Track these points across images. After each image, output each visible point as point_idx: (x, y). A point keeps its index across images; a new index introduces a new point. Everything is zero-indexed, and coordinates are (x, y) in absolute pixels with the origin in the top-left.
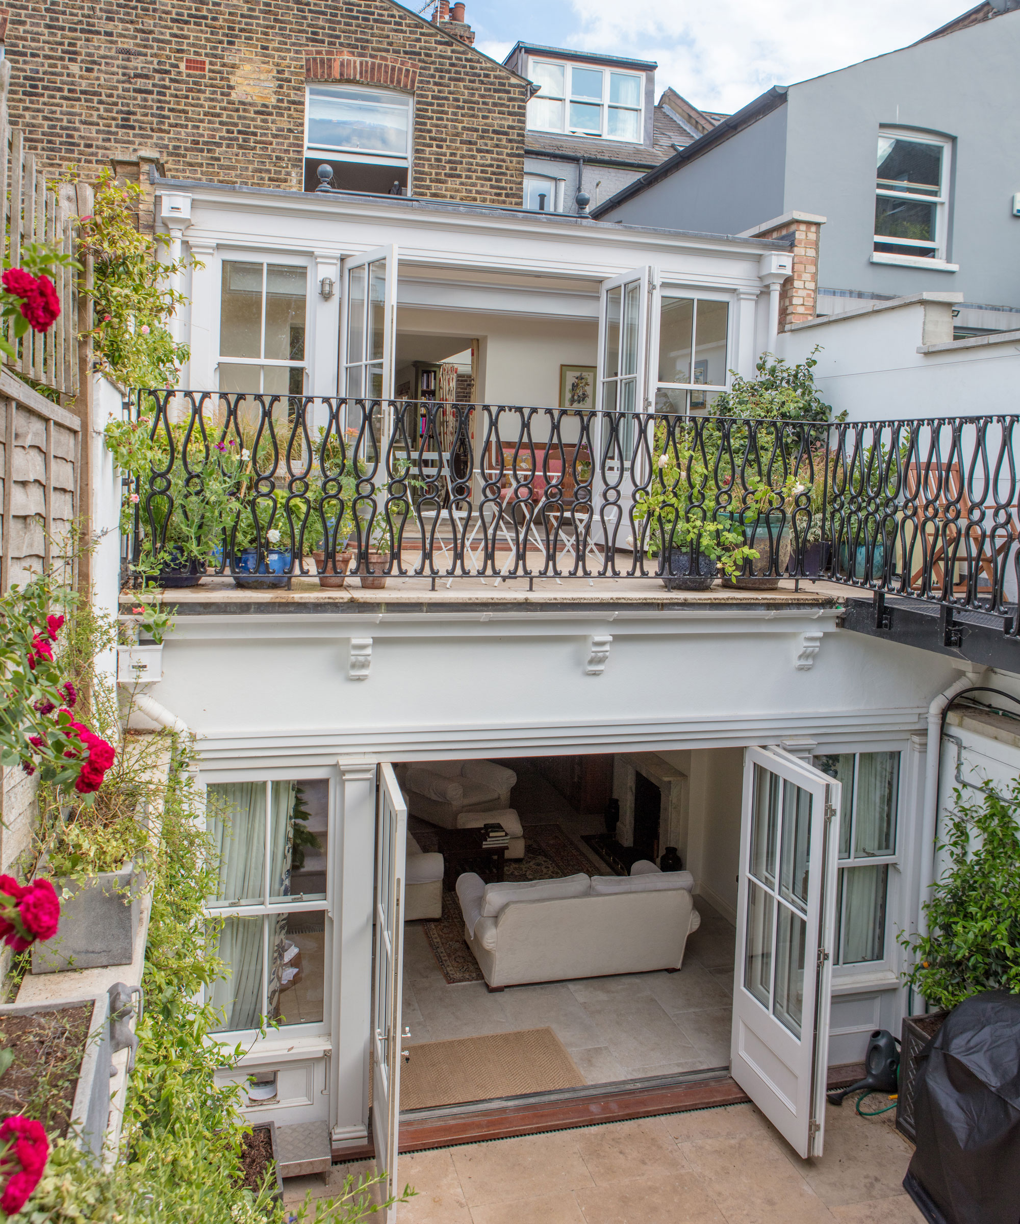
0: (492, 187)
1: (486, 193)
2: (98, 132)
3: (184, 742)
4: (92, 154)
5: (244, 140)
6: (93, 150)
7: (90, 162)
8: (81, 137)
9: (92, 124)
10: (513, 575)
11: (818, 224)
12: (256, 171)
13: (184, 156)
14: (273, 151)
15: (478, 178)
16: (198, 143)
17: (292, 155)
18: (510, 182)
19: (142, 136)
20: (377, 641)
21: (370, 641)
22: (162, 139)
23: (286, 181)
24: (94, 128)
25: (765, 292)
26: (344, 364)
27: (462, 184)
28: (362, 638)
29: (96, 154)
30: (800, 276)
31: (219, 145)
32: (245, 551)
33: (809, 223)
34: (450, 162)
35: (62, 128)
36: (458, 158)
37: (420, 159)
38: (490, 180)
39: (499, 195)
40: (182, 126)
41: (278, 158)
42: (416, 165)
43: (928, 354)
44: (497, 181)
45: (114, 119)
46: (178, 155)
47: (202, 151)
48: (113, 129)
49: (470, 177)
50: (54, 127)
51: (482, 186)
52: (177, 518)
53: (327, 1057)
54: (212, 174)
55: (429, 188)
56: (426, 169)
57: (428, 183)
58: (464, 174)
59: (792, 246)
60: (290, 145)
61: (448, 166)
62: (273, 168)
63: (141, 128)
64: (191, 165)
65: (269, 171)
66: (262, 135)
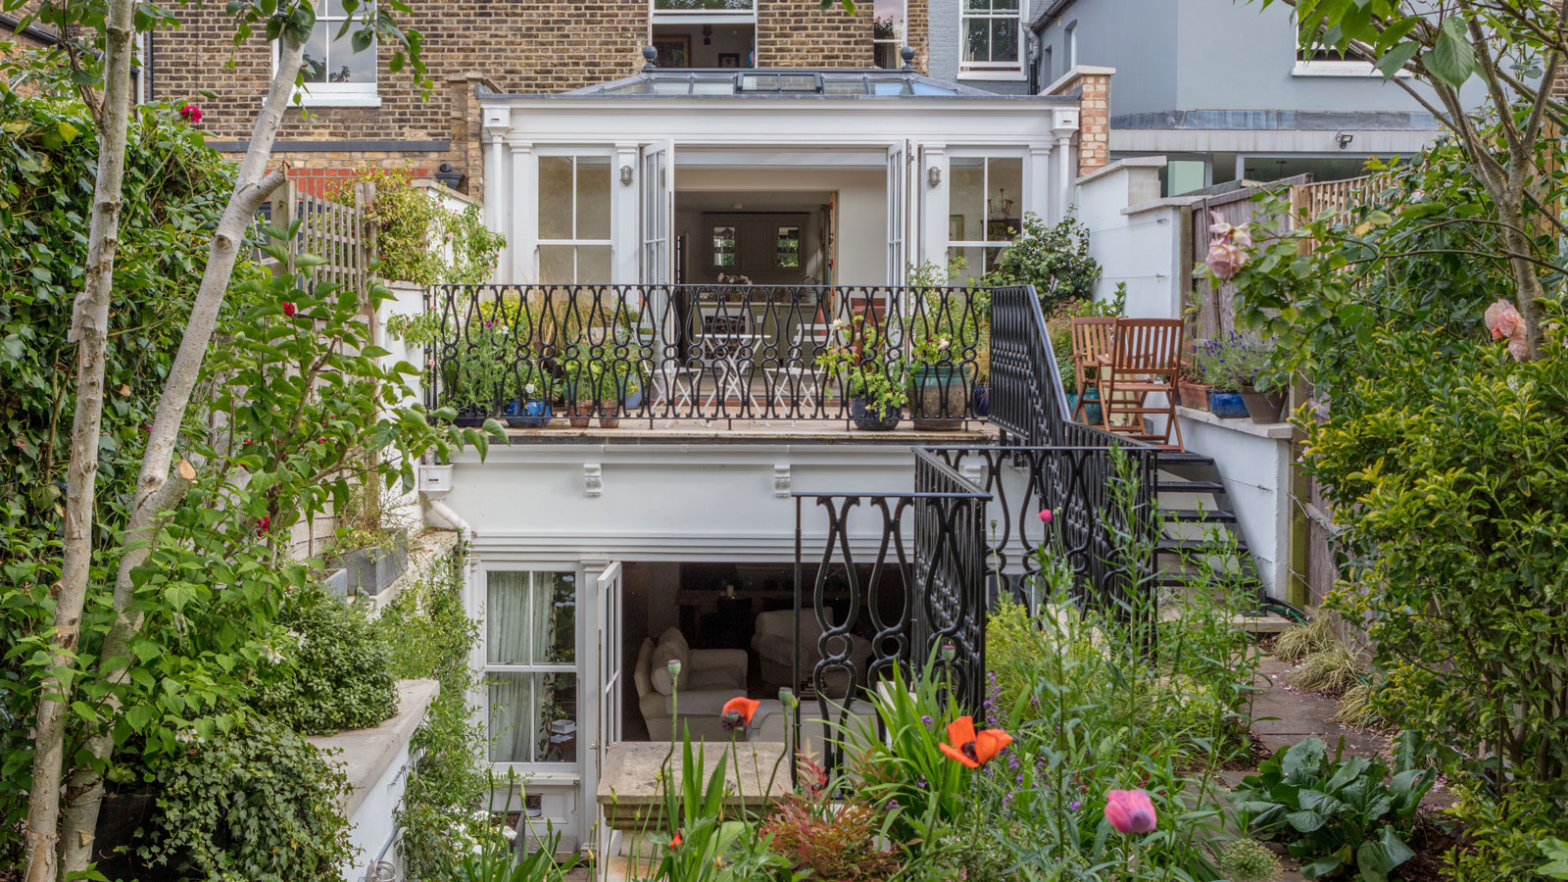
0: (840, 36)
1: (834, 42)
2: (458, 22)
3: (467, 536)
4: (454, 43)
5: (592, 15)
6: (455, 39)
7: (452, 51)
8: (444, 29)
9: (453, 15)
10: (715, 417)
11: (1107, 76)
12: (602, 44)
13: (536, 36)
14: (619, 22)
15: (825, 28)
16: (548, 22)
17: (637, 25)
18: (860, 28)
19: (498, 22)
20: (604, 466)
21: (598, 466)
22: (516, 22)
23: (631, 51)
24: (455, 19)
25: (1055, 148)
26: (645, 241)
27: (808, 36)
28: (594, 464)
29: (457, 43)
30: (1089, 130)
31: (568, 22)
32: (512, 400)
33: (1097, 76)
34: (795, 15)
35: (427, 22)
36: (803, 10)
37: (764, 15)
38: (838, 28)
39: (848, 43)
40: (533, 8)
41: (624, 29)
42: (760, 22)
43: (1131, 215)
44: (845, 29)
45: (473, 8)
46: (530, 36)
47: (552, 29)
48: (472, 18)
49: (816, 28)
50: (420, 22)
51: (830, 35)
52: (463, 376)
53: (576, 786)
54: (562, 50)
55: (773, 43)
56: (771, 25)
57: (773, 38)
58: (810, 25)
59: (1079, 99)
60: (635, 15)
61: (793, 19)
62: (619, 40)
63: (496, 14)
64: (542, 44)
65: (615, 43)
66: (608, 8)
